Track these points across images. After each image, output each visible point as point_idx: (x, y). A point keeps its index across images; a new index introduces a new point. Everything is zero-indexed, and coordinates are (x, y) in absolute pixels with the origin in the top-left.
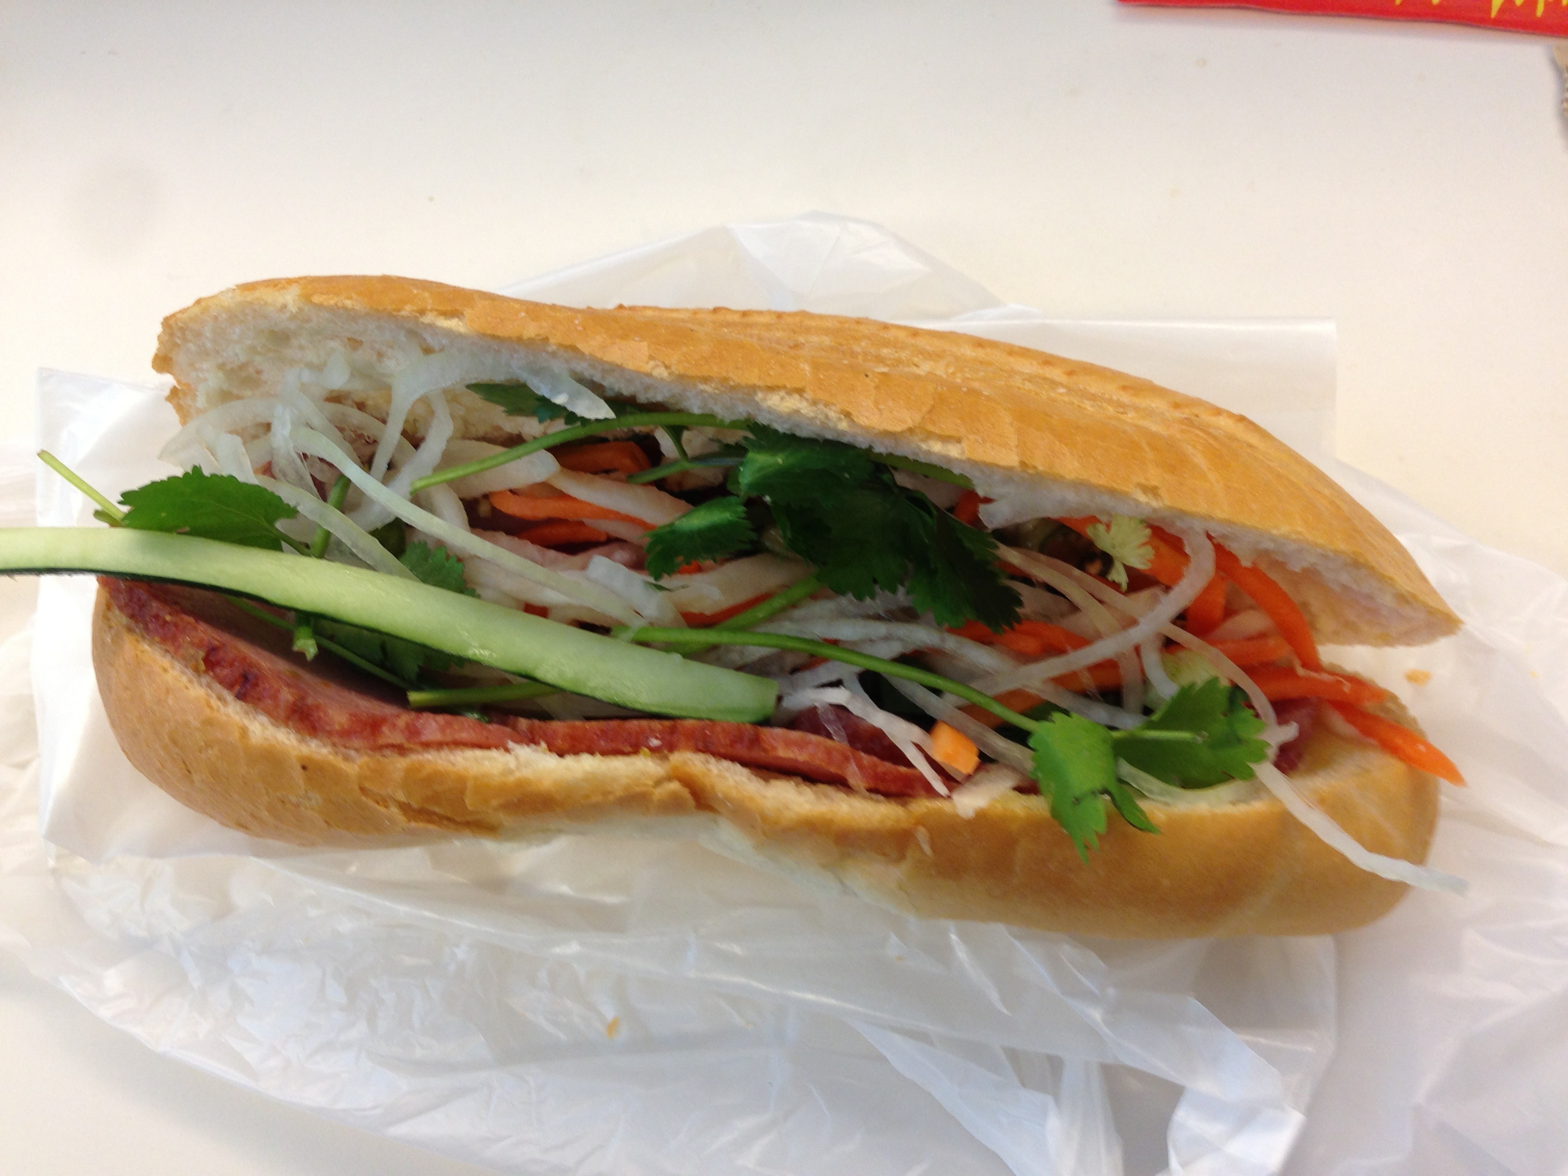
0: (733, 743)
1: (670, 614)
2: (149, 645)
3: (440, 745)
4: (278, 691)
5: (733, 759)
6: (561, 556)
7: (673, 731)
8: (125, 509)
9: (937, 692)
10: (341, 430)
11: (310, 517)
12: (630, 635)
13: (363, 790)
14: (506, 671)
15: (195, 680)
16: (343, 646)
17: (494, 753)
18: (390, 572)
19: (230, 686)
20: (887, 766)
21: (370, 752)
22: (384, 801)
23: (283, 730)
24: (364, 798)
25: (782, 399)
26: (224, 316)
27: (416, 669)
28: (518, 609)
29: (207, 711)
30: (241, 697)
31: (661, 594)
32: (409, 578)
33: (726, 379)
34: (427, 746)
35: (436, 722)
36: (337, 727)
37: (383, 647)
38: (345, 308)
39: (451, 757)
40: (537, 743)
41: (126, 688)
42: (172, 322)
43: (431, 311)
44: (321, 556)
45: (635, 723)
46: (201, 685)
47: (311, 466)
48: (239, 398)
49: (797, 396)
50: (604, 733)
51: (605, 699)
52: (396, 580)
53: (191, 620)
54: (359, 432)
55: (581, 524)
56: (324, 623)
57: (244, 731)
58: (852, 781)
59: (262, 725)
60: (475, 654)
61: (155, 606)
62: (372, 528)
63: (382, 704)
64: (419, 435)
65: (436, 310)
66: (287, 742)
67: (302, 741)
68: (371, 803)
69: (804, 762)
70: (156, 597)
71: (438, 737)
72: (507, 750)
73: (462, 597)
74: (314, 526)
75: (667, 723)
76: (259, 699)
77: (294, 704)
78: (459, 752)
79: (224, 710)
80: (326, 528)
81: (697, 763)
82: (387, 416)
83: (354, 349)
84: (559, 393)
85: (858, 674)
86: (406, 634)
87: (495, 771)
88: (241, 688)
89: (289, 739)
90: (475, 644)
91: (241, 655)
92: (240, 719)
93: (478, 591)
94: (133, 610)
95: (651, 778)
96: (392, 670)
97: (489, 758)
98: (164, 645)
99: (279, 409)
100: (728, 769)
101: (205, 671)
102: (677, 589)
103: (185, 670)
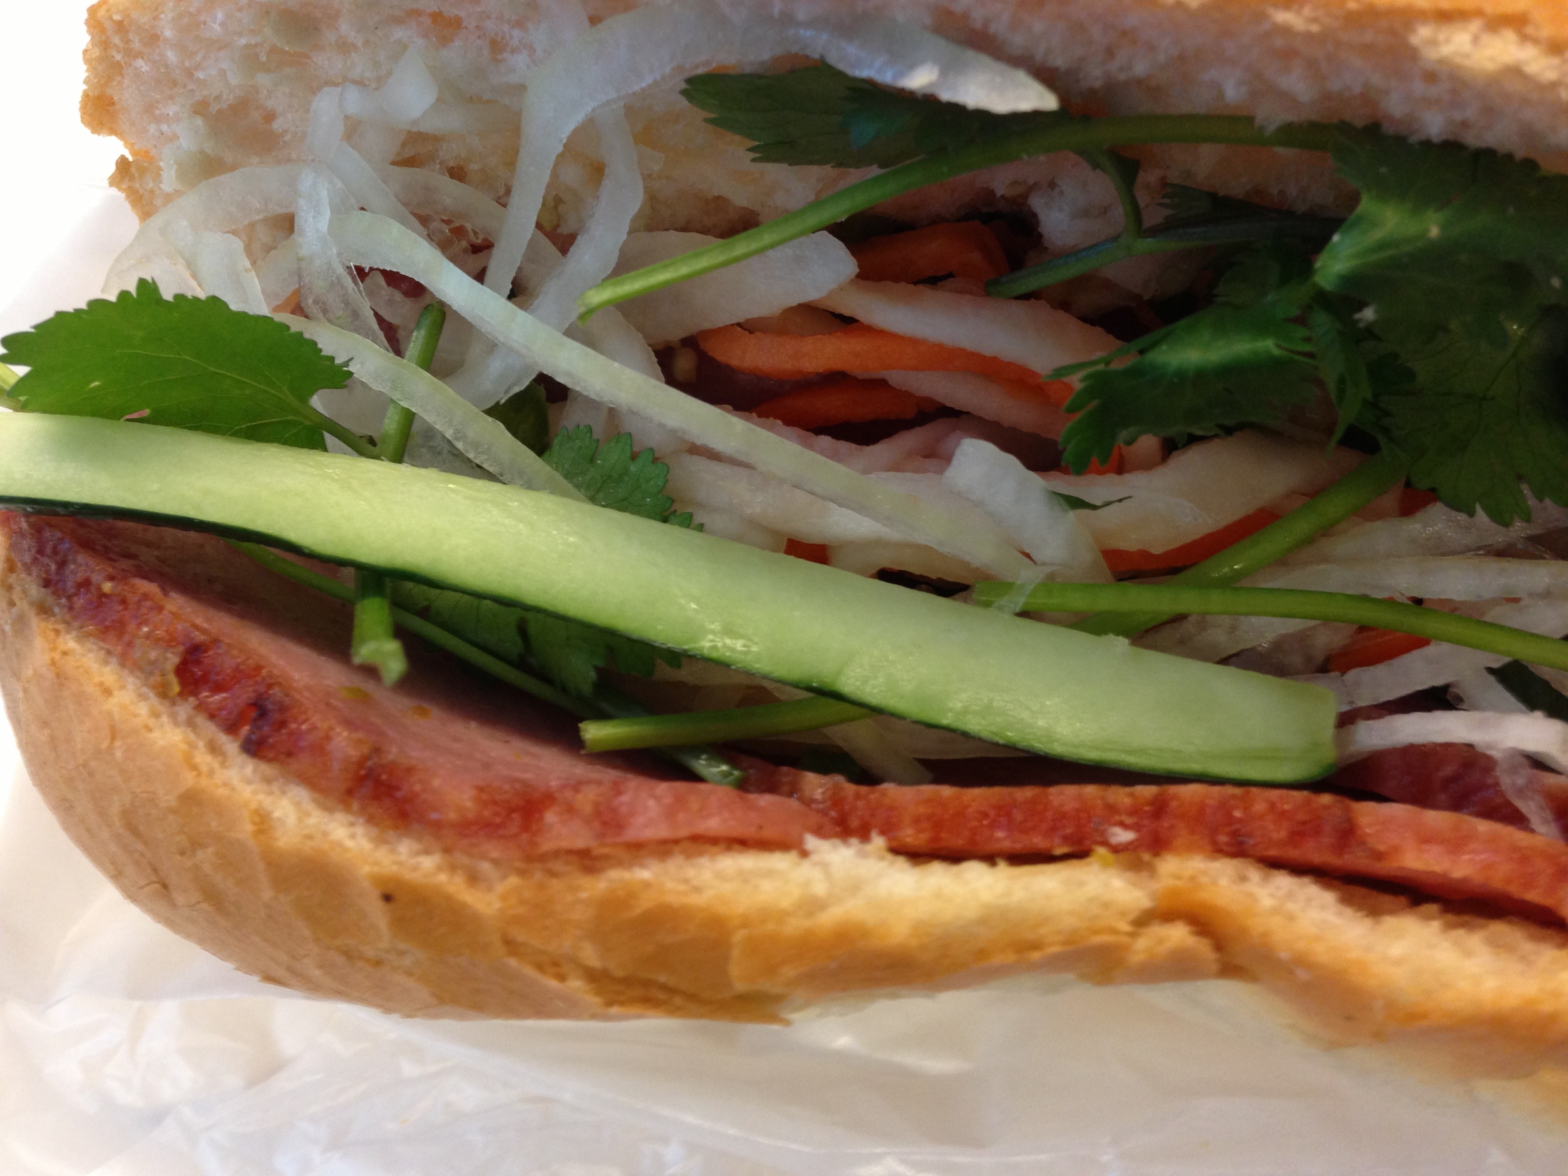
2: (80, 639)
3: (665, 848)
4: (328, 738)
6: (843, 447)
7: (1159, 808)
8: (18, 371)
10: (424, 220)
11: (376, 386)
12: (1021, 602)
13: (512, 946)
15: (163, 711)
16: (444, 626)
17: (780, 861)
18: (530, 486)
19: (231, 728)
21: (521, 866)
22: (554, 965)
23: (341, 817)
24: (513, 962)
27: (593, 675)
29: (190, 777)
30: (254, 749)
31: (1073, 516)
32: (564, 494)
34: (638, 850)
35: (655, 797)
36: (453, 816)
37: (522, 629)
39: (690, 872)
40: (864, 835)
41: (44, 724)
44: (398, 458)
45: (1069, 789)
46: (176, 724)
47: (371, 292)
48: (233, 168)
50: (1004, 811)
51: (985, 734)
52: (547, 501)
53: (151, 588)
54: (457, 224)
55: (878, 384)
56: (409, 586)
57: (263, 821)
59: (298, 804)
60: (714, 648)
61: (83, 565)
62: (492, 401)
63: (535, 749)
64: (567, 228)
66: (350, 844)
67: (380, 841)
68: (530, 972)
70: (87, 545)
71: (663, 832)
72: (804, 854)
73: (671, 531)
74: (383, 402)
75: (1143, 790)
76: (290, 754)
77: (361, 762)
78: (704, 861)
79: (222, 775)
80: (404, 404)
81: (1224, 882)
82: (508, 191)
83: (445, 41)
84: (912, 66)
85: (1491, 671)
86: (573, 609)
87: (786, 903)
88: (252, 732)
89: (353, 836)
90: (712, 627)
91: (250, 662)
92: (255, 793)
93: (698, 519)
94: (47, 572)
95: (1123, 914)
96: (544, 676)
97: (770, 873)
98: (103, 640)
99: (307, 179)
100: (1290, 896)
101: (181, 694)
102: (1108, 504)
103: (145, 690)
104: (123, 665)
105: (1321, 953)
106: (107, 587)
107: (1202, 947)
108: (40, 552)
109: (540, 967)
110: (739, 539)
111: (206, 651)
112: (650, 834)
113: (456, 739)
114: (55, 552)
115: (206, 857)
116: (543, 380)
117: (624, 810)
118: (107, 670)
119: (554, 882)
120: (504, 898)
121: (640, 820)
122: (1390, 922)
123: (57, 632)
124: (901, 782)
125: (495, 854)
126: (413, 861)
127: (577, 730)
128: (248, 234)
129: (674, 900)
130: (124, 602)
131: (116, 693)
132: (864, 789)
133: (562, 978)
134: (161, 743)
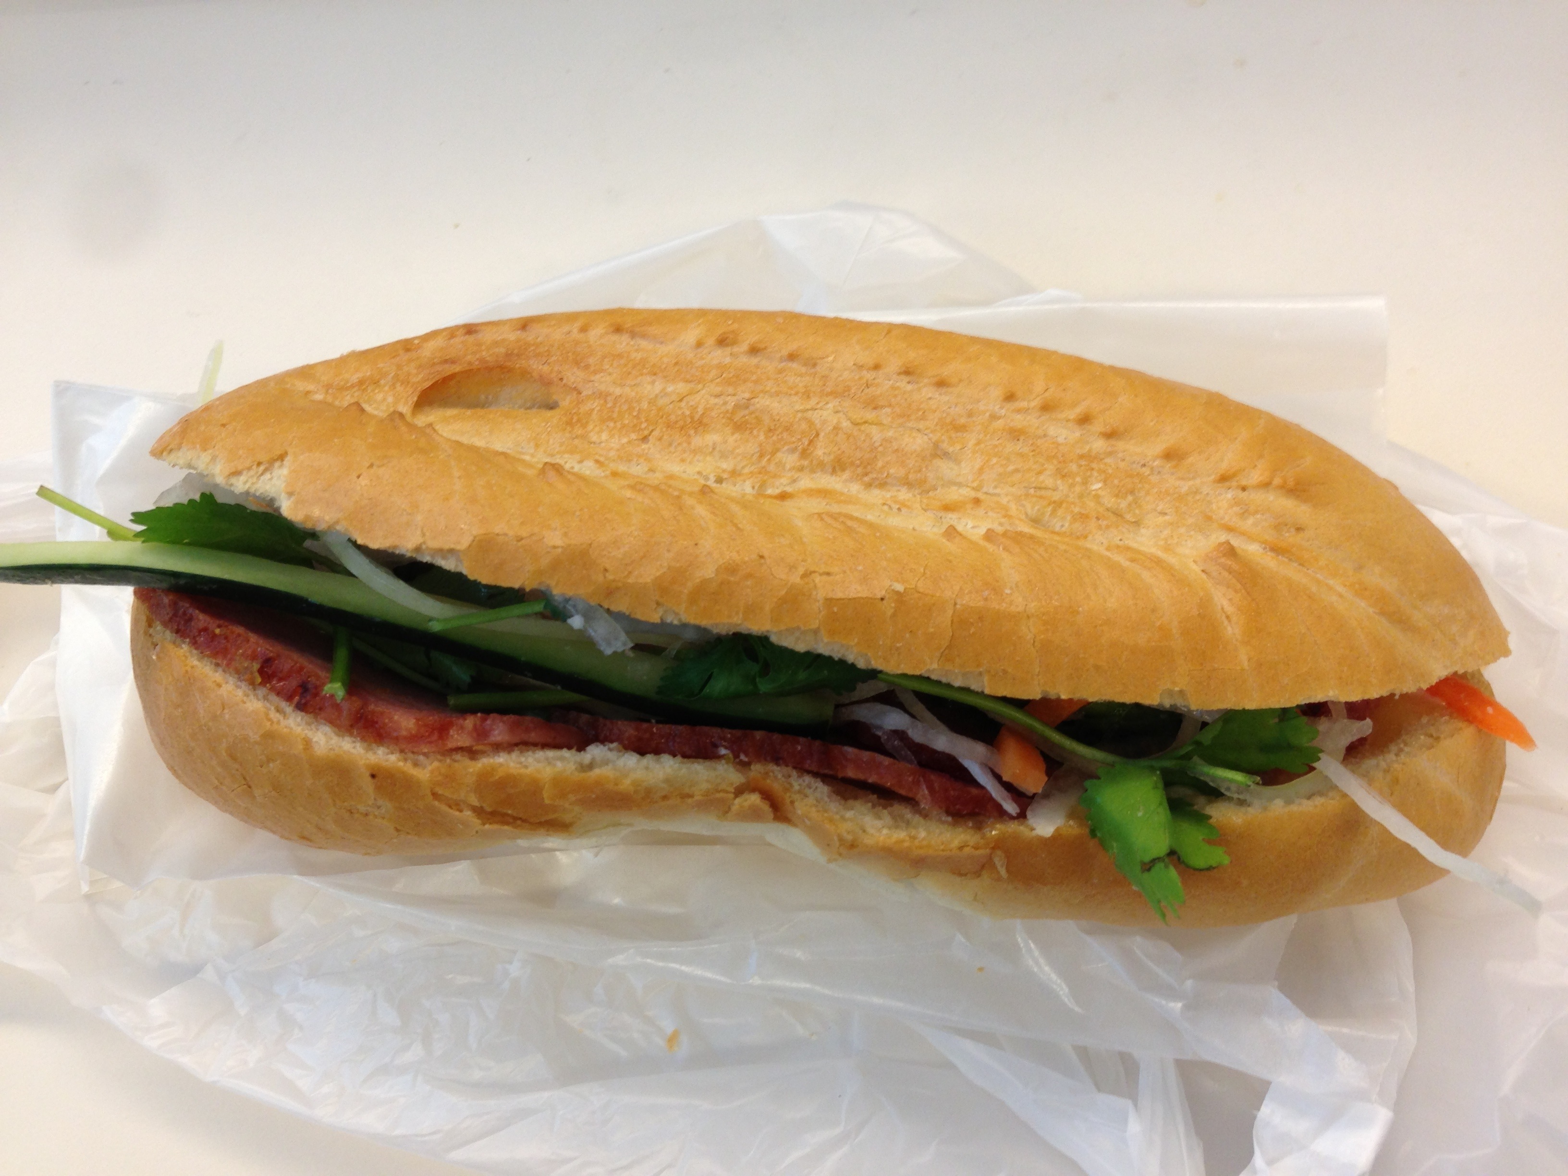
2: (199, 659)
3: (509, 747)
13: (435, 795)
15: (250, 692)
17: (565, 753)
19: (289, 698)
21: (439, 757)
22: (457, 805)
23: (348, 739)
24: (436, 803)
29: (268, 725)
30: (301, 707)
34: (496, 747)
35: (502, 723)
41: (177, 705)
46: (258, 700)
53: (242, 630)
57: (308, 743)
59: (326, 735)
61: (202, 618)
66: (353, 751)
67: (368, 749)
68: (444, 808)
71: (506, 738)
76: (321, 709)
79: (284, 723)
91: (296, 667)
92: (303, 730)
94: (178, 625)
98: (215, 659)
101: (260, 684)
103: (239, 683)
104: (224, 671)
106: (217, 631)
107: (766, 806)
109: (450, 807)
111: (274, 661)
112: (499, 739)
114: (184, 613)
115: (275, 766)
117: (488, 729)
119: (456, 765)
120: (432, 772)
121: (496, 732)
123: (187, 655)
125: (426, 750)
126: (386, 757)
127: (447, 701)
129: (514, 771)
130: (227, 638)
131: (223, 685)
133: (461, 811)
134: (251, 708)
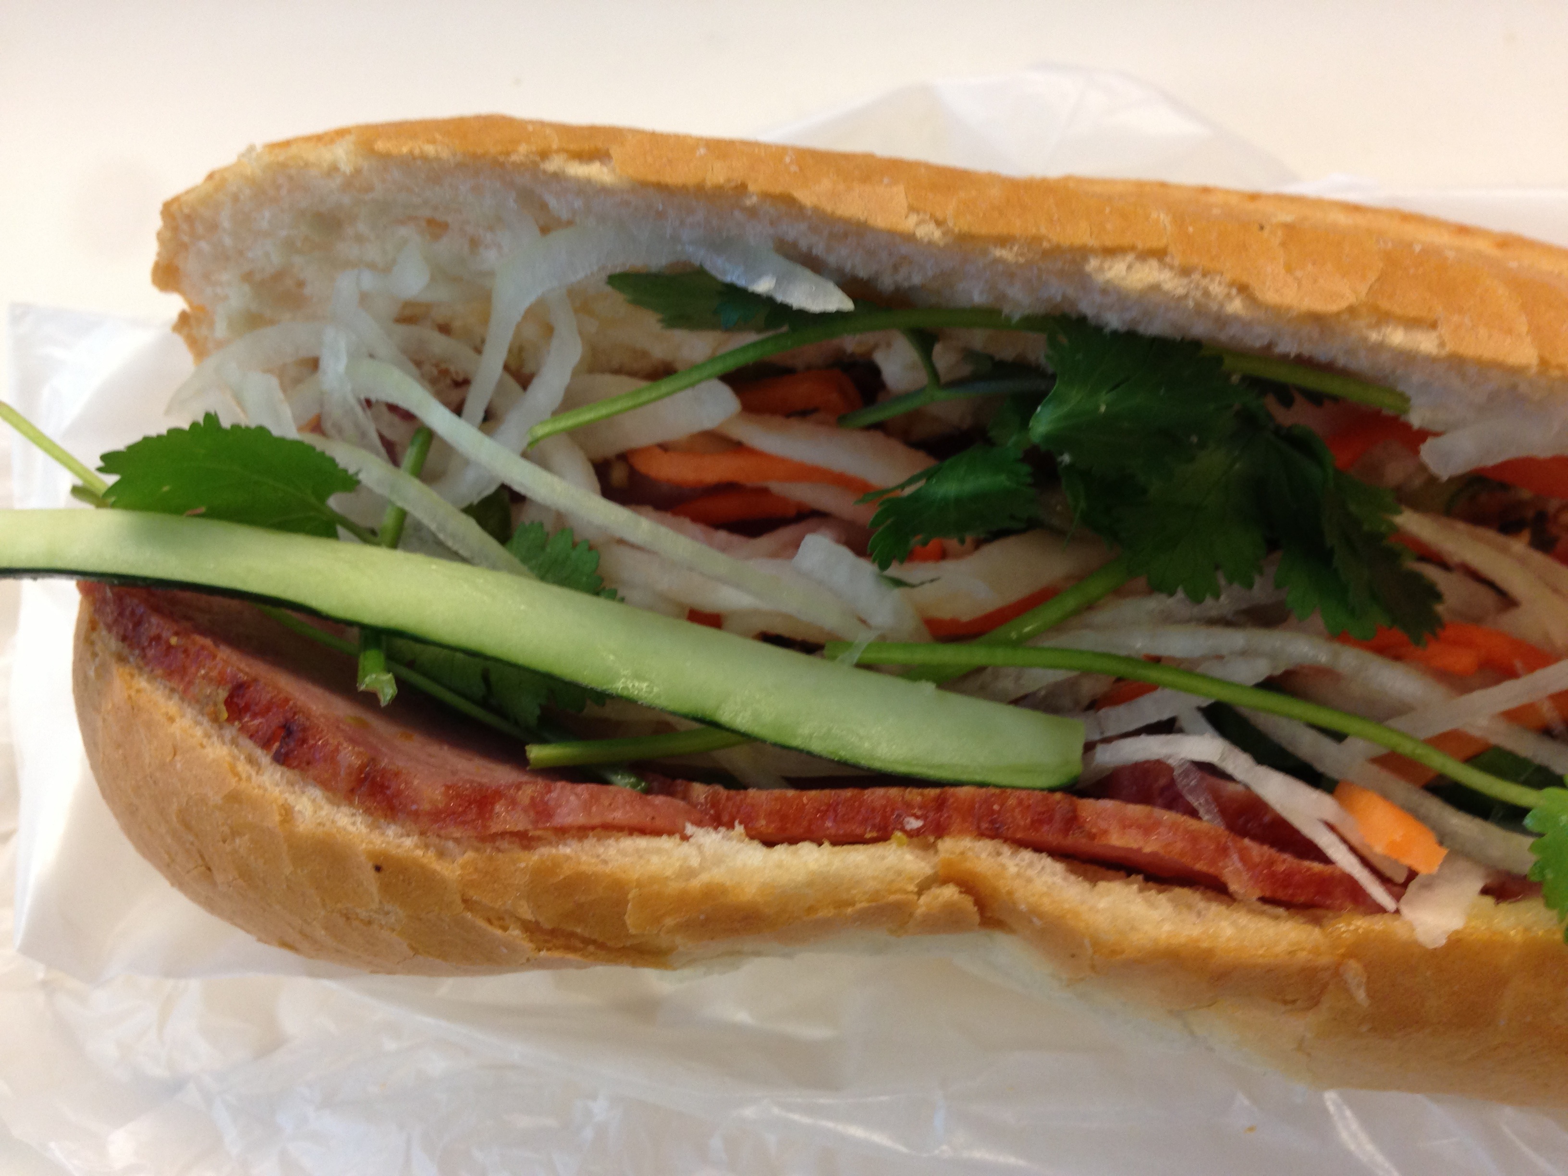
0: (1036, 824)
1: (910, 623)
2: (149, 681)
3: (582, 832)
4: (337, 750)
5: (1038, 848)
6: (736, 539)
7: (940, 804)
8: (111, 479)
9: (1339, 737)
10: (418, 364)
11: (379, 490)
12: (856, 656)
13: (467, 902)
14: (673, 713)
15: (213, 732)
16: (426, 674)
17: (665, 843)
18: (494, 567)
19: (266, 745)
20: (1286, 862)
21: (476, 844)
22: (499, 919)
23: (345, 809)
24: (469, 915)
25: (1129, 267)
26: (247, 192)
27: (537, 712)
28: (678, 616)
29: (233, 781)
30: (282, 759)
31: (897, 592)
32: (519, 573)
33: (1037, 239)
34: (563, 833)
35: (576, 795)
36: (426, 806)
37: (485, 677)
38: (425, 158)
39: (600, 850)
40: (730, 826)
41: (119, 746)
42: (175, 207)
43: (559, 151)
44: (394, 545)
45: (880, 792)
46: (224, 743)
47: (376, 419)
48: (272, 322)
49: (1154, 263)
50: (831, 808)
51: (824, 754)
52: (506, 579)
53: (208, 642)
54: (443, 366)
55: (764, 492)
56: (400, 643)
57: (287, 813)
58: (1233, 887)
59: (314, 802)
60: (625, 688)
61: (155, 624)
62: (466, 504)
63: (492, 766)
64: (527, 370)
65: (566, 151)
66: (352, 829)
67: (373, 827)
68: (481, 923)
69: (1154, 854)
70: (157, 610)
71: (581, 819)
72: (685, 838)
73: (601, 602)
74: (383, 503)
75: (933, 792)
76: (308, 763)
77: (361, 769)
78: (611, 842)
79: (256, 780)
80: (400, 504)
81: (984, 856)
82: (483, 341)
83: (436, 237)
84: (760, 276)
85: (1200, 709)
86: (522, 658)
87: (669, 873)
88: (281, 747)
89: (354, 824)
90: (625, 672)
91: (281, 696)
92: (281, 792)
93: (621, 593)
94: (125, 630)
95: (911, 879)
96: (500, 712)
97: (659, 851)
98: (169, 681)
99: (330, 334)
100: (1031, 865)
101: (228, 720)
102: (922, 583)
103: (200, 718)
104: (182, 699)
105: (1047, 905)
106: (174, 641)
107: (968, 903)
108: (121, 614)
109: (489, 921)
110: (650, 608)
111: (249, 687)
112: (569, 820)
113: (430, 755)
114: (133, 613)
115: (242, 843)
116: (504, 488)
117: (552, 803)
118: (171, 703)
119: (500, 855)
120: (463, 867)
121: (565, 810)
122: (1102, 885)
123: (132, 676)
124: (760, 787)
125: (457, 835)
126: (398, 841)
127: (524, 752)
128: (281, 373)
129: (587, 869)
130: (186, 651)
131: (177, 720)
132: (732, 793)
134: (211, 756)
